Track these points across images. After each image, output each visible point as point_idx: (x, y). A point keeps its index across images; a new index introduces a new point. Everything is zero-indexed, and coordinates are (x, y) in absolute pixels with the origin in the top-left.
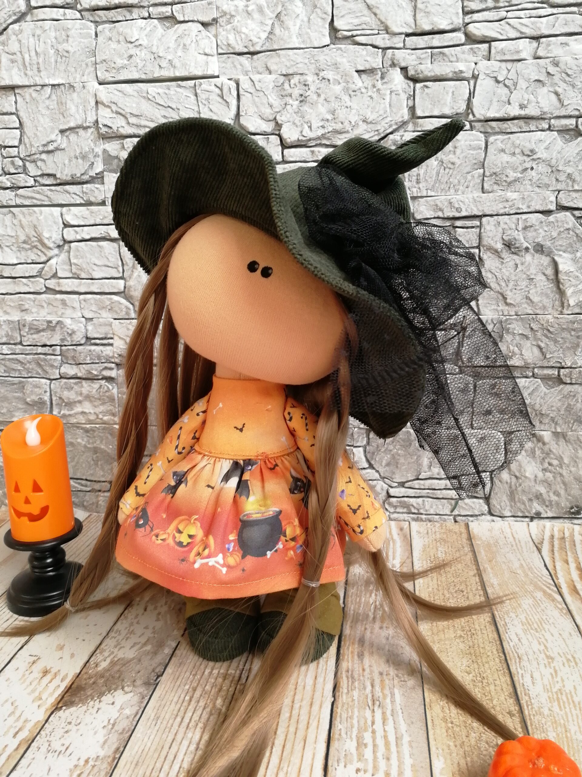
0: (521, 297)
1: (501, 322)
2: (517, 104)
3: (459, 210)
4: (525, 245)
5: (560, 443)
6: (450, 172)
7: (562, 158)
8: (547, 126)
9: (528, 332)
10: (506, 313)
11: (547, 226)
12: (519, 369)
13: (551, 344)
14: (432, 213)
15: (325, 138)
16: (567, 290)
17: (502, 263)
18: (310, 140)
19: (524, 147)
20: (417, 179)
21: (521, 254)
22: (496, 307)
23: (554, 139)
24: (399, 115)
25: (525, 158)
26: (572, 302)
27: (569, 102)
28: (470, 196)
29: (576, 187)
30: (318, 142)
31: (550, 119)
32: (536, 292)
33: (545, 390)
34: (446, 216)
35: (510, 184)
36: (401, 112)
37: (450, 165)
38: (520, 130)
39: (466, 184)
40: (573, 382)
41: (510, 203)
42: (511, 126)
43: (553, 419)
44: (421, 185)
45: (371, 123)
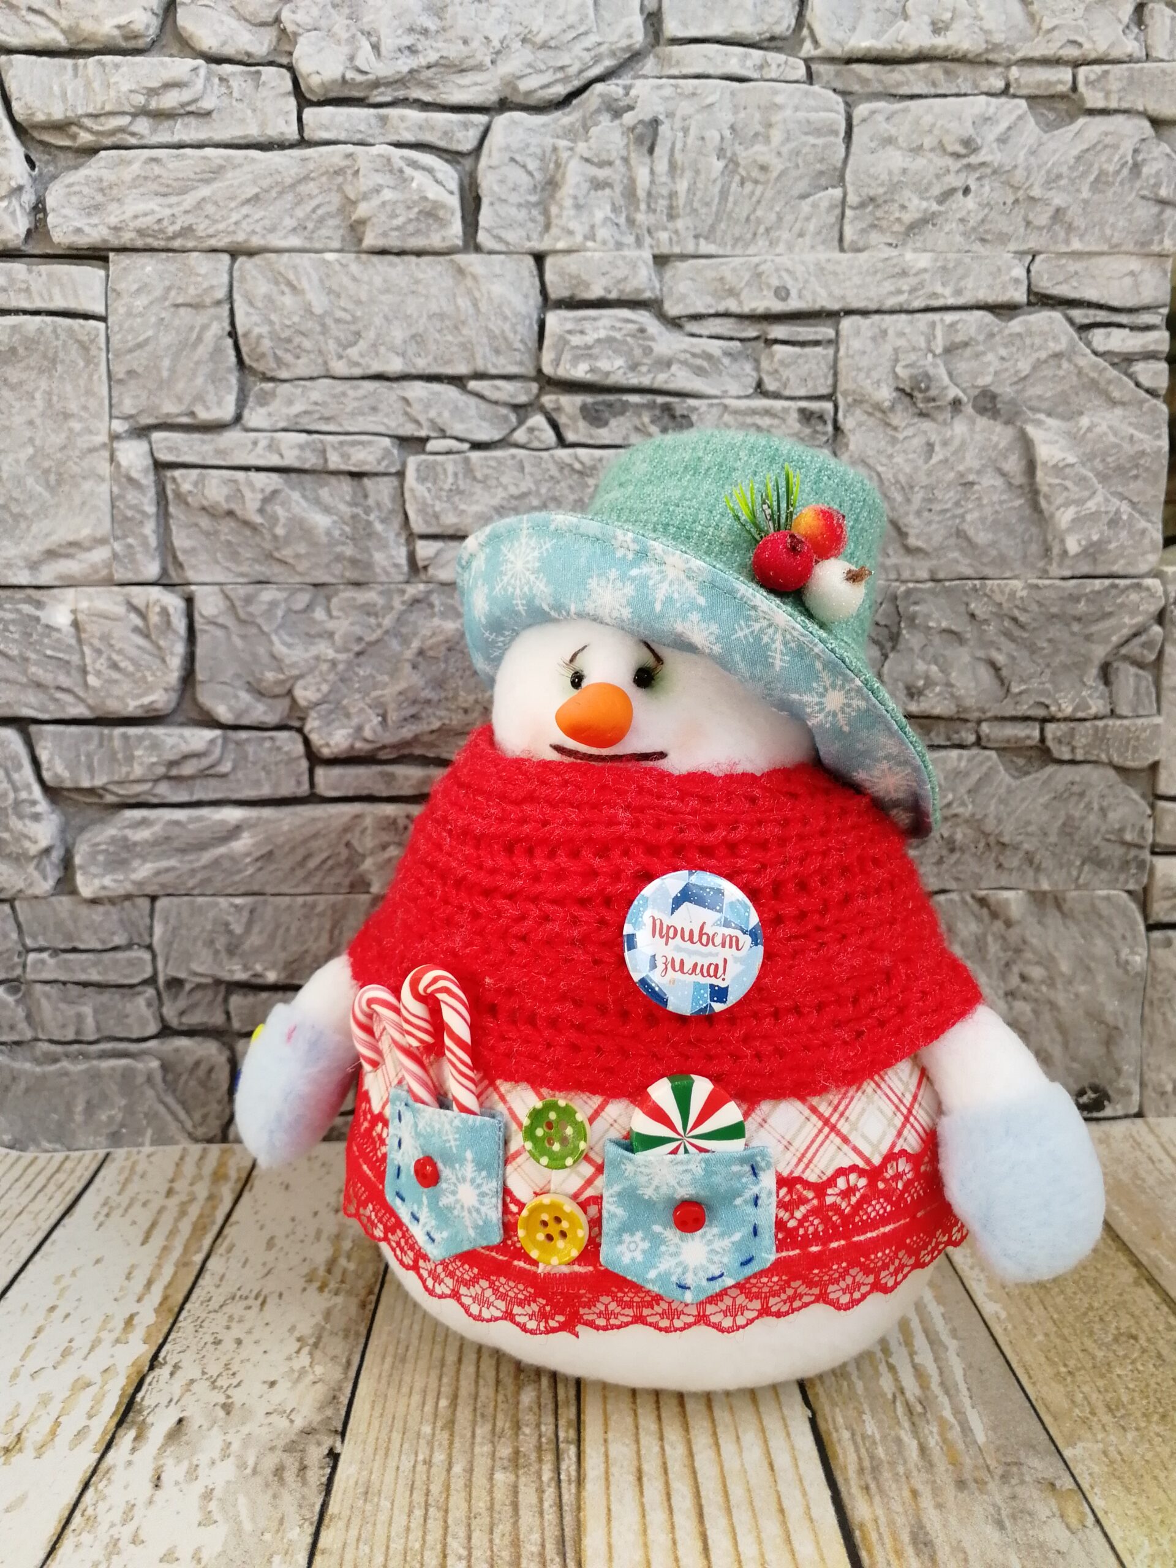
0: (943, 532)
1: (894, 598)
2: (926, 19)
3: (782, 293)
4: (953, 392)
5: (1049, 921)
6: (758, 192)
7: (1040, 167)
8: (1000, 84)
9: (960, 625)
10: (906, 574)
11: (1006, 346)
12: (942, 724)
13: (1021, 655)
14: (709, 300)
15: (419, 83)
16: (1058, 514)
17: (894, 441)
18: (376, 84)
19: (947, 131)
20: (671, 207)
21: (940, 418)
23: (1020, 118)
24: (620, 29)
25: (949, 161)
26: (1073, 545)
27: (1055, 22)
28: (810, 257)
29: (1076, 245)
30: (401, 94)
31: (1008, 65)
32: (983, 520)
33: (1008, 779)
34: (746, 310)
35: (913, 228)
36: (626, 21)
37: (755, 173)
38: (933, 91)
39: (798, 226)
40: (1079, 756)
41: (913, 281)
42: (912, 77)
43: (1029, 858)
44: (680, 224)
45: (544, 46)
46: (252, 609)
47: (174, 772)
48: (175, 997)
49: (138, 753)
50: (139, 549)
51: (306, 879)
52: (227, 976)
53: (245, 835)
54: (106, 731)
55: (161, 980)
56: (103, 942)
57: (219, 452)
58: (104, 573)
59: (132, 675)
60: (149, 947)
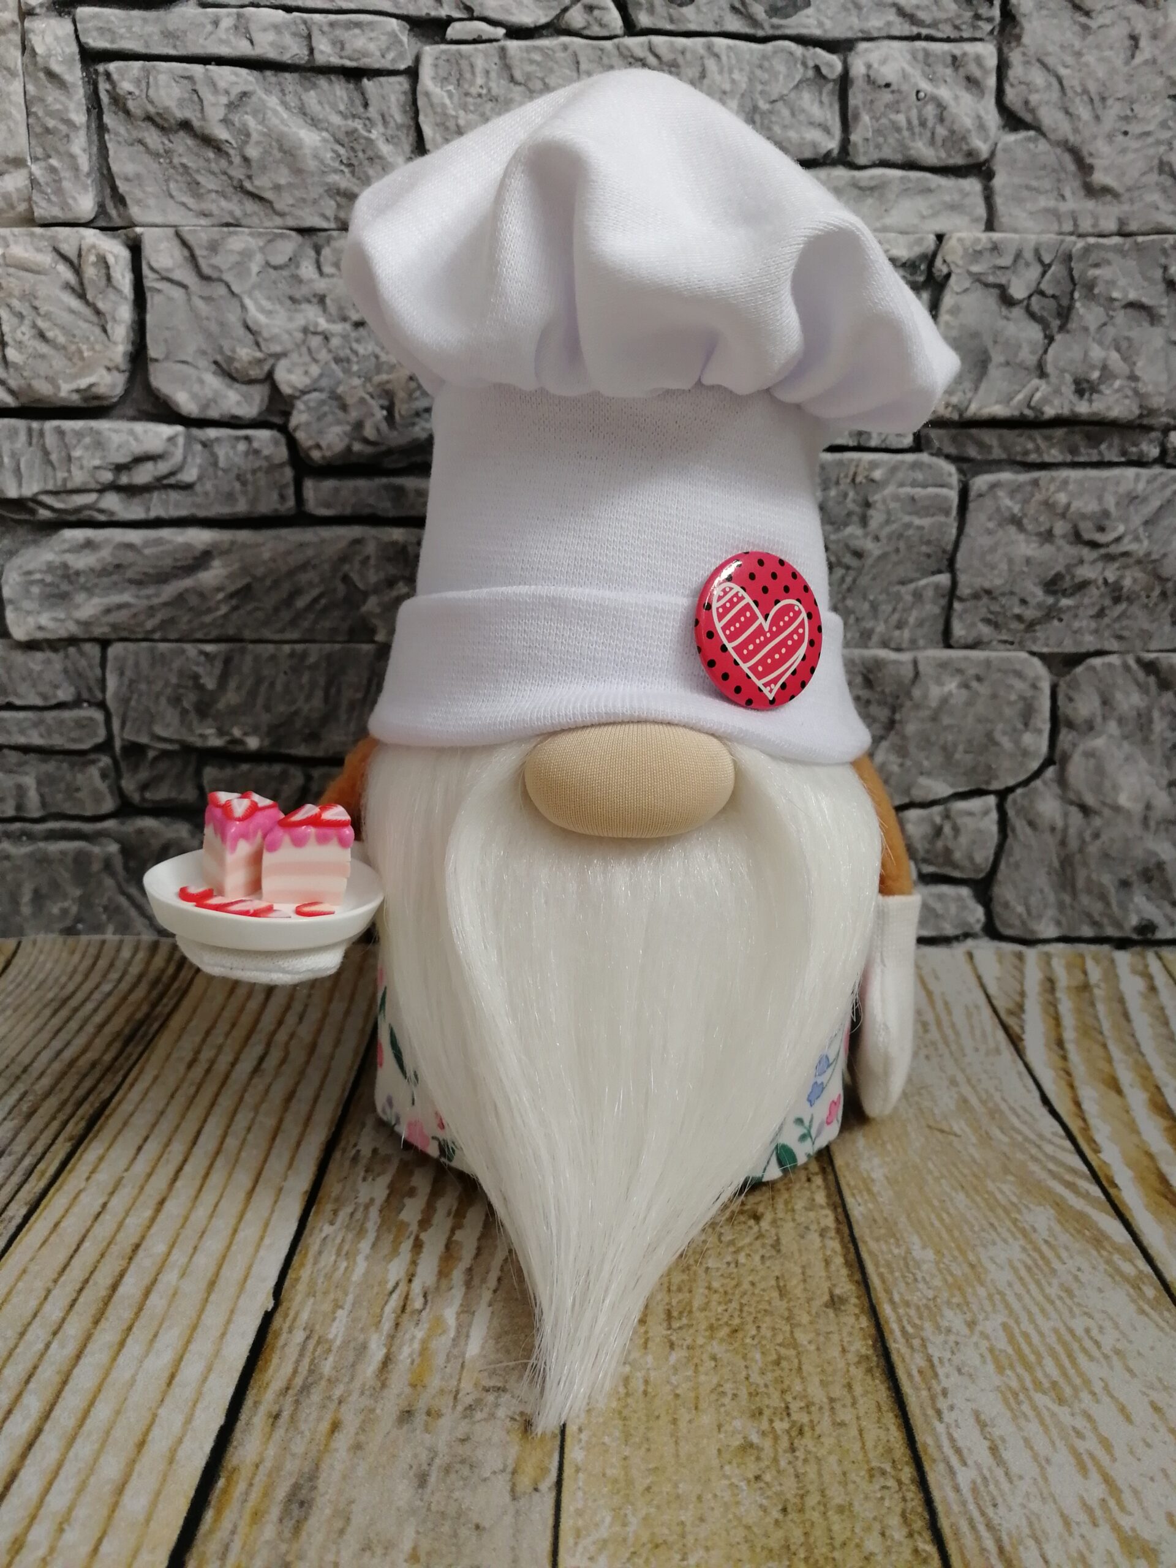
0: (1141, 165)
1: (1069, 258)
9: (1153, 296)
10: (1086, 225)
12: (1117, 433)
17: (1086, 28)
22: (1052, 203)
46: (217, 260)
47: (124, 480)
48: (135, 768)
49: (77, 453)
50: (66, 174)
51: (293, 623)
52: (198, 743)
53: (216, 563)
54: (35, 425)
55: (118, 744)
56: (44, 697)
57: (168, 35)
58: (22, 207)
59: (64, 348)
60: (102, 705)
